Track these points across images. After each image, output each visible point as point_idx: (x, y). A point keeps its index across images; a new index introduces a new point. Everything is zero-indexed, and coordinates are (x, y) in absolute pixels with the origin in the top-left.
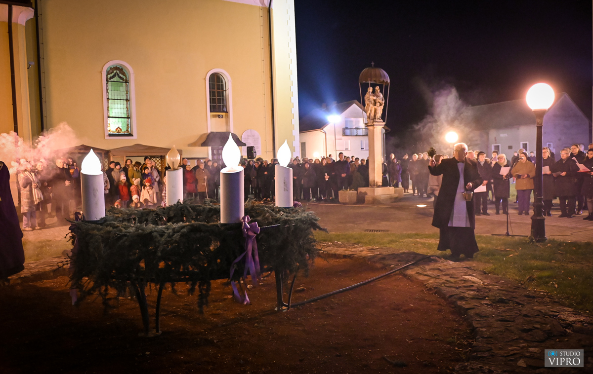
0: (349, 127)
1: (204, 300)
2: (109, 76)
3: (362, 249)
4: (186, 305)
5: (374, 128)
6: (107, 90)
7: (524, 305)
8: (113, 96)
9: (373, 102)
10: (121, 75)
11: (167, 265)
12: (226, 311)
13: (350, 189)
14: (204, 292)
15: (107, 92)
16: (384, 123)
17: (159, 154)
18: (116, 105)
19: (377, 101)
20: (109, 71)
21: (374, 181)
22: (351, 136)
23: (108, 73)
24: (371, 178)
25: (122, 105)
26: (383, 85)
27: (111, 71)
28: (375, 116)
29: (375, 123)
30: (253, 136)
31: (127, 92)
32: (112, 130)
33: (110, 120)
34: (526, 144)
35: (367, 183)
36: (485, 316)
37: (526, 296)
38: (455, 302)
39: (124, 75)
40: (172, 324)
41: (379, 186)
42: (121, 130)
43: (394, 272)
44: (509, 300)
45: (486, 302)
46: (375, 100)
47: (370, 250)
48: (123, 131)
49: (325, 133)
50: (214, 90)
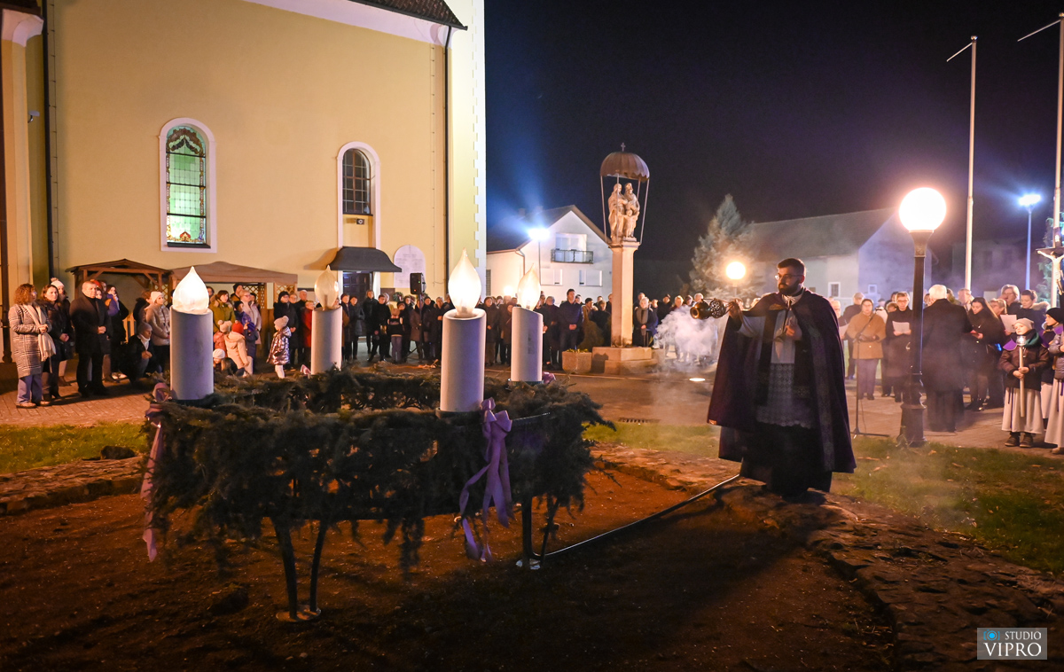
0: (561, 249)
1: (412, 554)
2: (171, 144)
3: (632, 453)
4: (352, 555)
5: (622, 251)
6: (168, 168)
7: (946, 561)
8: (177, 178)
9: (622, 208)
10: (191, 143)
11: (342, 488)
12: (428, 567)
13: (582, 350)
14: (411, 538)
15: (168, 171)
16: (638, 244)
17: (257, 281)
18: (182, 194)
19: (628, 208)
20: (171, 136)
21: (620, 337)
22: (564, 262)
23: (170, 140)
24: (614, 333)
25: (193, 195)
26: (637, 181)
27: (175, 136)
28: (624, 231)
29: (624, 243)
30: (414, 256)
31: (202, 173)
32: (173, 236)
33: (171, 220)
34: (836, 286)
35: (607, 340)
36: (893, 582)
37: (941, 543)
38: (827, 553)
39: (198, 144)
40: (336, 593)
41: (627, 346)
42: (189, 236)
43: (701, 496)
44: (919, 552)
45: (881, 555)
46: (624, 206)
47: (648, 455)
48: (193, 238)
49: (524, 256)
50: (349, 177)
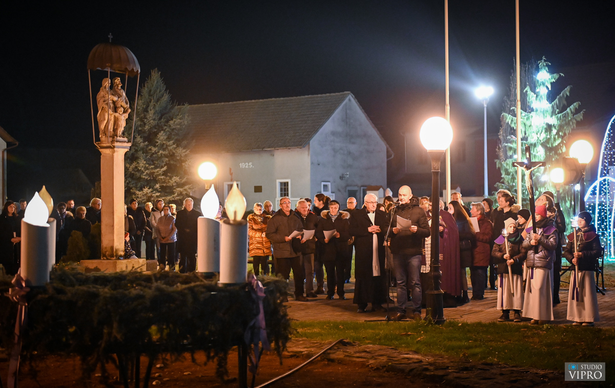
5: (114, 152)
9: (112, 105)
16: (130, 145)
19: (119, 105)
21: (112, 248)
24: (105, 242)
26: (125, 75)
28: (115, 130)
29: (116, 144)
34: (286, 184)
46: (114, 102)
